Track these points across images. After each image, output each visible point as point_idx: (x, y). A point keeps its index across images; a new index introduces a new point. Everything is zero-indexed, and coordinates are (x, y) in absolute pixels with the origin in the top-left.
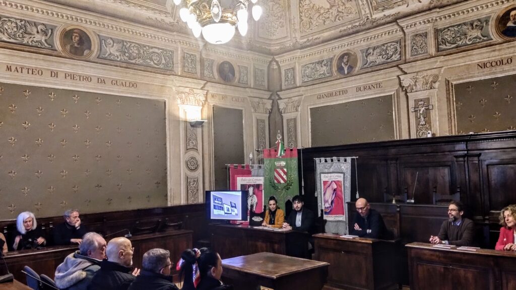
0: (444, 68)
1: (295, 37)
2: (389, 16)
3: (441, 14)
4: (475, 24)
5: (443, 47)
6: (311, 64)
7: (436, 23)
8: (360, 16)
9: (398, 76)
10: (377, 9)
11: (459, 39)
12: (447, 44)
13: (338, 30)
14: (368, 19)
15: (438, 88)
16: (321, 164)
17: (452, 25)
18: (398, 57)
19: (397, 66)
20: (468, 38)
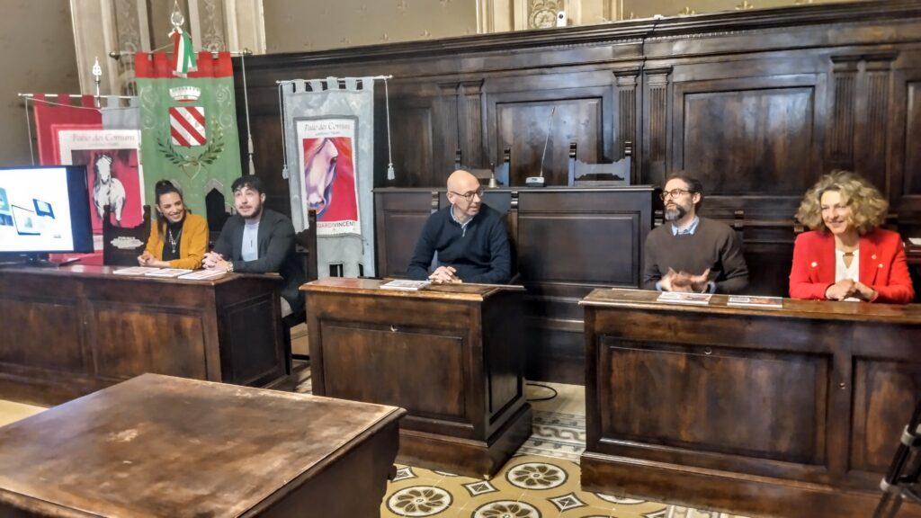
16: (294, 94)
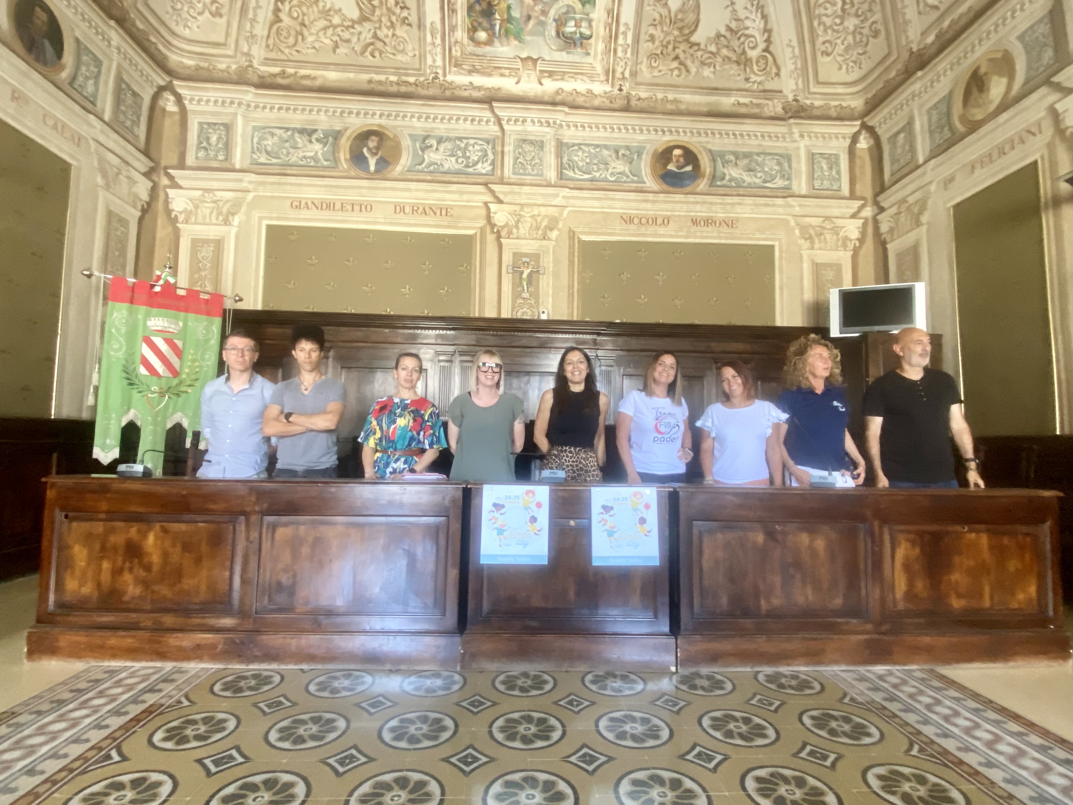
0: (569, 209)
1: (248, 54)
2: (479, 88)
3: (570, 118)
4: (622, 152)
5: (571, 174)
6: (280, 128)
7: (560, 132)
8: (420, 64)
9: (486, 204)
10: (460, 65)
11: (595, 168)
12: (576, 170)
13: (366, 77)
14: (436, 78)
15: (557, 240)
17: (587, 142)
18: (489, 168)
19: (486, 184)
20: (611, 170)
